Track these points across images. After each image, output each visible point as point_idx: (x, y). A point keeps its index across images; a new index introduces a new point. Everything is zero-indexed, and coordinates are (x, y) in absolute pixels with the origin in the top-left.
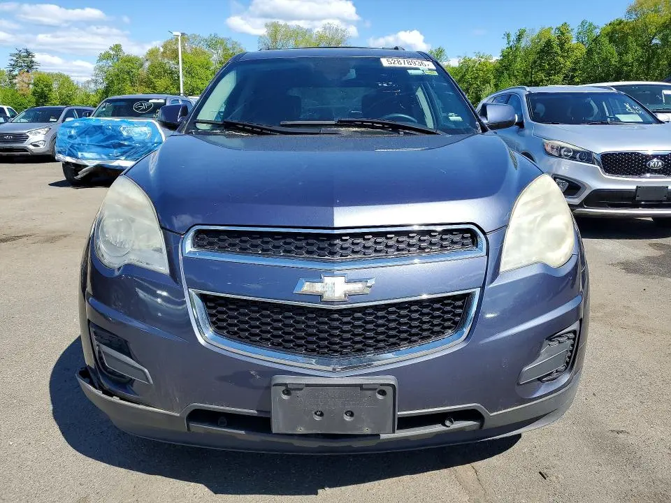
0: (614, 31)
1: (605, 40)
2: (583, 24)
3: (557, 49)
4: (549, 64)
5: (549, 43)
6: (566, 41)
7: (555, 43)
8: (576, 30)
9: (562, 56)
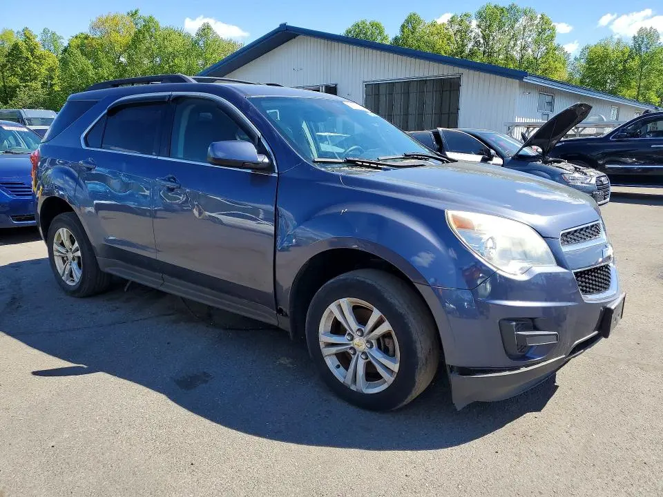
0: (83, 45)
1: (77, 52)
2: (45, 31)
3: (26, 54)
4: (22, 69)
5: (16, 47)
6: (35, 48)
7: (23, 48)
8: (39, 37)
9: (34, 62)
